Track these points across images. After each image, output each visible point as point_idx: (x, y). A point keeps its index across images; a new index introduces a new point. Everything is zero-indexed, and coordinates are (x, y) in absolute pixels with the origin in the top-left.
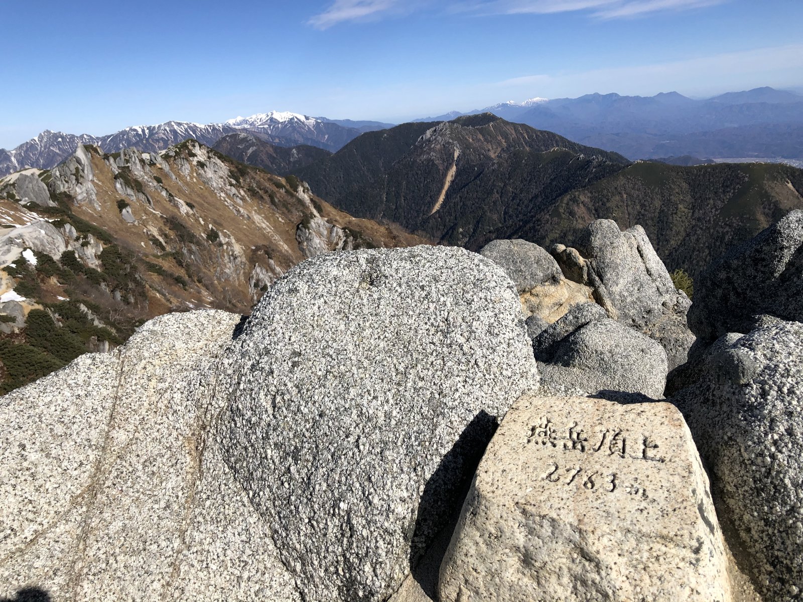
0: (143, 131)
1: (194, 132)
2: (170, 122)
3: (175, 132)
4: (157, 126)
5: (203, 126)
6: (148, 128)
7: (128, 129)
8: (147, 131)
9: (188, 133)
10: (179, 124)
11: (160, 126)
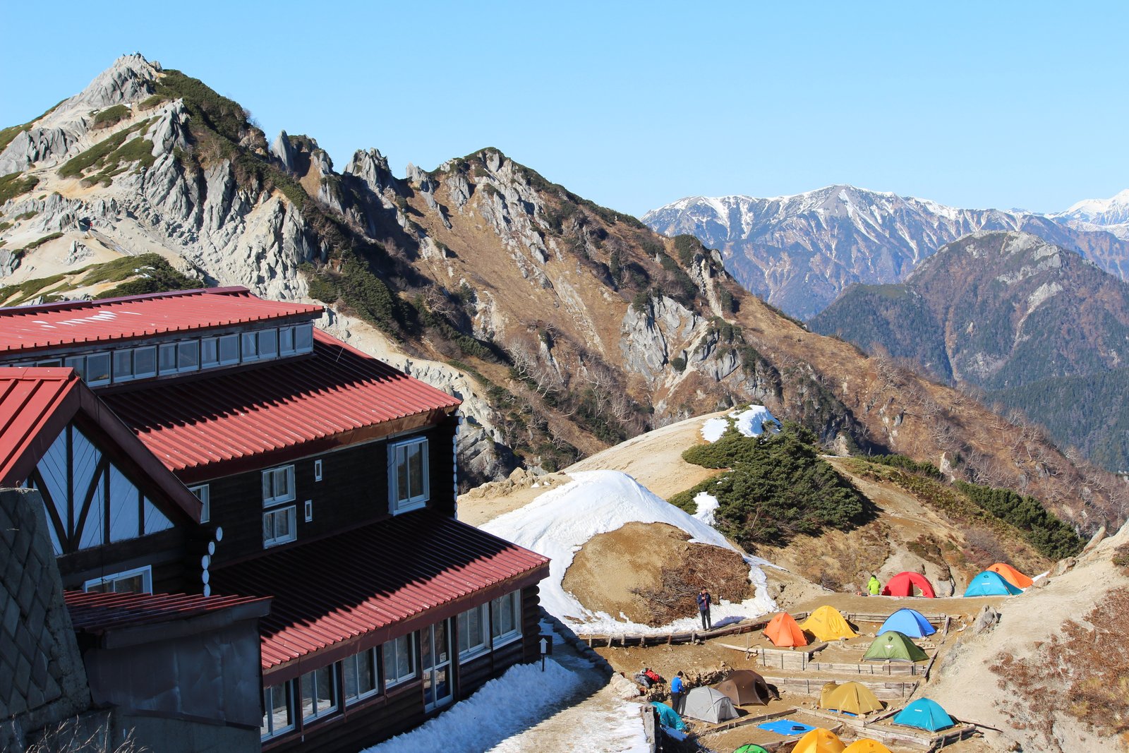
0: (735, 215)
1: (916, 232)
2: (834, 188)
3: (845, 227)
4: (786, 200)
5: (951, 214)
6: (753, 208)
7: (681, 206)
8: (747, 218)
9: (894, 232)
10: (866, 199)
11: (793, 203)
